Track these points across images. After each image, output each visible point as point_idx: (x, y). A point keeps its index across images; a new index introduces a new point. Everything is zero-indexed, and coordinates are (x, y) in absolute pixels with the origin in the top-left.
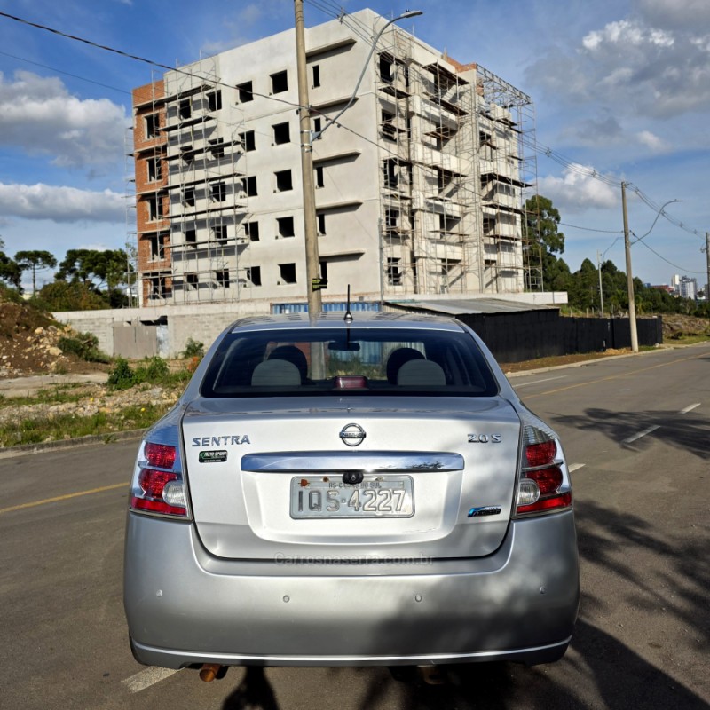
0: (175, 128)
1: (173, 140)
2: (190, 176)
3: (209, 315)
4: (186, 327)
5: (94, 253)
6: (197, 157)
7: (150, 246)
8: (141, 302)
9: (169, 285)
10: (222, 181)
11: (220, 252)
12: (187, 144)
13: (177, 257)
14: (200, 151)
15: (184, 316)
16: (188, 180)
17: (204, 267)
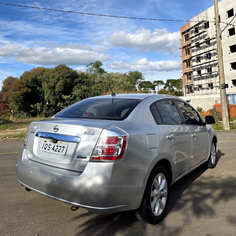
0: (193, 37)
1: (193, 41)
2: (198, 52)
3: (204, 99)
4: (196, 103)
5: (174, 80)
6: (201, 46)
7: (187, 77)
8: (184, 95)
9: (193, 89)
10: (210, 52)
11: (209, 77)
12: (197, 42)
13: (195, 80)
14: (201, 43)
15: (196, 99)
16: (198, 54)
17: (204, 83)
